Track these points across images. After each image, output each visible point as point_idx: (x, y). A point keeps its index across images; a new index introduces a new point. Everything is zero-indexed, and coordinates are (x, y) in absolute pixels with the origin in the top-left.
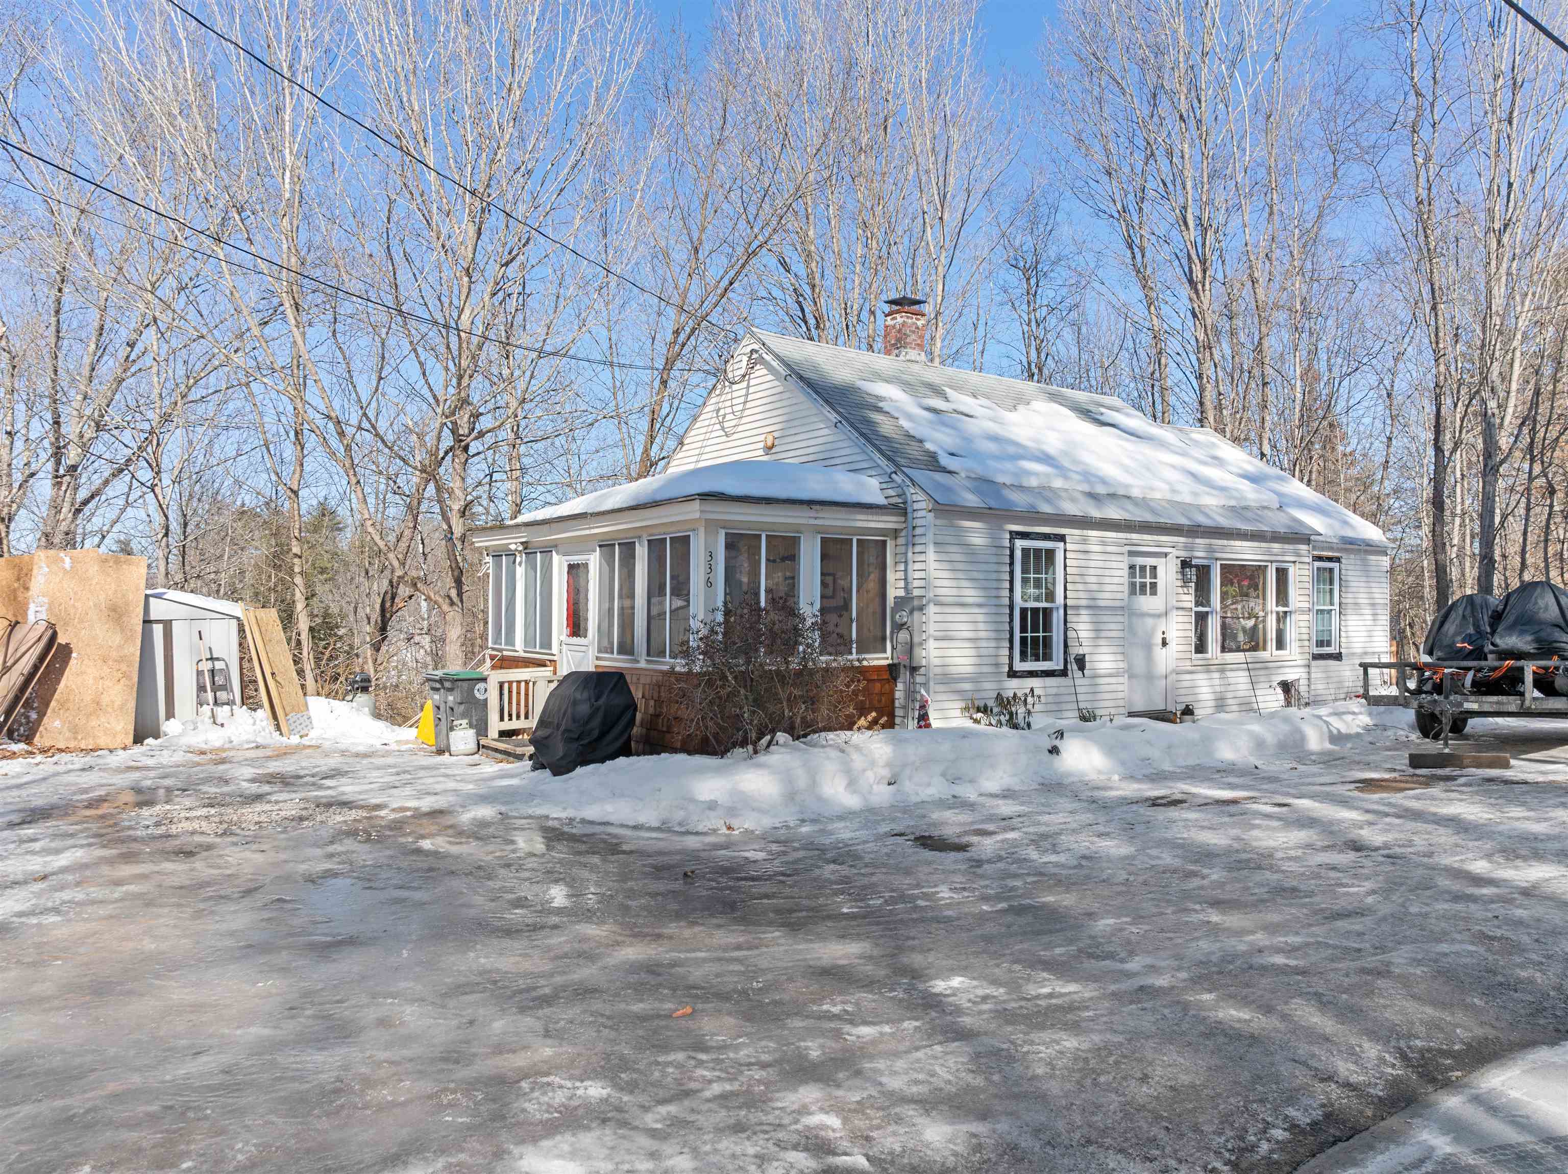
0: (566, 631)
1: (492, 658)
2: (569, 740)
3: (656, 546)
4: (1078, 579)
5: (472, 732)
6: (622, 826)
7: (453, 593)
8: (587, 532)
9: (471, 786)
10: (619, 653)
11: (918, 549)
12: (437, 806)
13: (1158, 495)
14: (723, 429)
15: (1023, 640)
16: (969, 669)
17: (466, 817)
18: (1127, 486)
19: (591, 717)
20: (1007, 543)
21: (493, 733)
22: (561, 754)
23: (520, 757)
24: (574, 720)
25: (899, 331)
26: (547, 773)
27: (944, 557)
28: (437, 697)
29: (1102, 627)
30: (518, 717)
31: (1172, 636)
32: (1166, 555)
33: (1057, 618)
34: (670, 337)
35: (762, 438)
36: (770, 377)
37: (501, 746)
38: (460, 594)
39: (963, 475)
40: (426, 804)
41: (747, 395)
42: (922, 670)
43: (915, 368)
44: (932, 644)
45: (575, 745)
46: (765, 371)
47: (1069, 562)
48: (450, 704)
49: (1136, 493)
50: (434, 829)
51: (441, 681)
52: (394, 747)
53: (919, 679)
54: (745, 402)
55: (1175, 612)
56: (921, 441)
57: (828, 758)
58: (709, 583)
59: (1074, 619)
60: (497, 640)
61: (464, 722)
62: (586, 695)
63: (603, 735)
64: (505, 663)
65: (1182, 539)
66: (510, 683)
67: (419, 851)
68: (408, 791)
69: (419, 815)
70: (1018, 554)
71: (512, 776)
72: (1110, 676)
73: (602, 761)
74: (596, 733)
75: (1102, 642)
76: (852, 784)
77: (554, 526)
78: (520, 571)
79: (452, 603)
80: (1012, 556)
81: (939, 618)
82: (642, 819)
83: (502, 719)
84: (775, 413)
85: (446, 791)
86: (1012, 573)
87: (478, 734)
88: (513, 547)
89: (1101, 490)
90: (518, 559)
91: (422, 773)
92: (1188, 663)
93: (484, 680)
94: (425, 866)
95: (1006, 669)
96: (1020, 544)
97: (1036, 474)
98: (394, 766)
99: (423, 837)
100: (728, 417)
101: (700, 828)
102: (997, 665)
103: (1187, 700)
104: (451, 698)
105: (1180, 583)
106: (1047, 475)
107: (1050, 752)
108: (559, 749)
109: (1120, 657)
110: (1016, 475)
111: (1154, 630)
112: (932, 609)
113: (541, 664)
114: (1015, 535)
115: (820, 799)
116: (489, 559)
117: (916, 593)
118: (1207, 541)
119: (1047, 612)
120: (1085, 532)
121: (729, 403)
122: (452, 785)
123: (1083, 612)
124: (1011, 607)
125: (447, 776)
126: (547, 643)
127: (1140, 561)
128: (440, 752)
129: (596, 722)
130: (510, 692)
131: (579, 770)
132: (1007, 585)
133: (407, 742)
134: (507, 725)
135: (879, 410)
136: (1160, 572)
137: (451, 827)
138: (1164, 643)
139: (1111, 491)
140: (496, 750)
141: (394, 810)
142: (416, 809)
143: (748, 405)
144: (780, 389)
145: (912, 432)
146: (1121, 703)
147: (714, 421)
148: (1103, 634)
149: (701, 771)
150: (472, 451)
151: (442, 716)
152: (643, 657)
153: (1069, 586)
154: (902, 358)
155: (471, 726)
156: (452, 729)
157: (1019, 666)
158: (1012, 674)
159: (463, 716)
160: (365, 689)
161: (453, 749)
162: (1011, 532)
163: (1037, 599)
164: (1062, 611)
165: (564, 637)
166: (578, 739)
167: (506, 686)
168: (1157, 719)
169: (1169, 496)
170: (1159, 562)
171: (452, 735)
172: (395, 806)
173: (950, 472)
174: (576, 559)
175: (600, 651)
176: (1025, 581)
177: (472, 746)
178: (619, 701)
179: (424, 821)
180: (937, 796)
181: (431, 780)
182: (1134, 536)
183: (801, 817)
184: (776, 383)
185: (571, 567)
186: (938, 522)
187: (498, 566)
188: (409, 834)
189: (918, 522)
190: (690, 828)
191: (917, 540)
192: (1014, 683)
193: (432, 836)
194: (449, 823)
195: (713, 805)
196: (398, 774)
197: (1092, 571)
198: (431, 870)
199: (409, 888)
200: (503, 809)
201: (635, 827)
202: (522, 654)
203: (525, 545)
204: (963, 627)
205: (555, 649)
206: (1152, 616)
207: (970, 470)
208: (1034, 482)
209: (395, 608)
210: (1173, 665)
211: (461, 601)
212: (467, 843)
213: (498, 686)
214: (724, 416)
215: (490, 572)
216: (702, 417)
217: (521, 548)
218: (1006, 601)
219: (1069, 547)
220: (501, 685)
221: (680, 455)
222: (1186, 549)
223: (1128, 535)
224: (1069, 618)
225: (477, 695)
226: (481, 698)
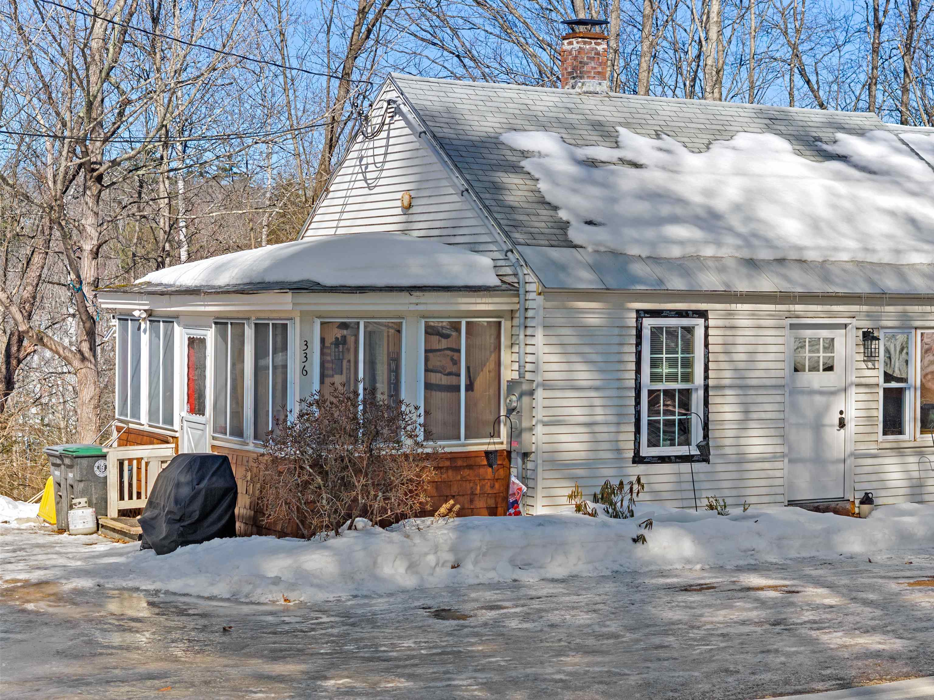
0: (186, 407)
1: (119, 429)
2: (170, 522)
3: (261, 329)
4: (722, 357)
5: (90, 511)
6: (199, 597)
8: (202, 309)
9: (79, 563)
10: (232, 434)
11: (529, 332)
12: (43, 578)
13: (845, 257)
14: (365, 180)
15: (651, 424)
16: (583, 455)
17: (69, 586)
18: (800, 249)
19: (193, 498)
20: (632, 322)
21: (113, 512)
22: (164, 534)
23: (132, 537)
24: (177, 502)
25: (575, 58)
26: (152, 552)
27: (554, 340)
28: (57, 473)
29: (753, 408)
30: (131, 498)
31: (851, 415)
32: (846, 326)
33: (697, 398)
35: (399, 195)
36: (407, 131)
37: (118, 525)
38: (93, 349)
39: (590, 249)
40: (36, 576)
41: (387, 146)
42: (532, 457)
43: (590, 103)
44: (540, 429)
45: (177, 526)
46: (402, 124)
47: (711, 340)
48: (70, 481)
49: (812, 255)
50: (38, 595)
51: (61, 457)
52: (14, 525)
53: (530, 465)
54: (386, 154)
55: (854, 390)
56: (556, 208)
57: (391, 542)
58: (304, 372)
59: (718, 400)
60: (123, 412)
61: (83, 500)
62: (188, 478)
63: (204, 516)
64: (132, 437)
65: (865, 308)
66: (130, 460)
67: (24, 611)
68: (21, 566)
69: (27, 584)
70: (646, 333)
71: (121, 555)
72: (763, 460)
73: (200, 542)
74: (196, 516)
75: (752, 424)
76: (412, 567)
78: (145, 339)
79: (84, 359)
80: (639, 336)
81: (547, 403)
82: (215, 591)
83: (122, 498)
84: (410, 170)
85: (55, 566)
86: (639, 354)
87: (97, 513)
88: (136, 314)
89: (764, 254)
90: (143, 326)
91: (37, 550)
92: (873, 446)
93: (104, 457)
94: (27, 619)
95: (631, 454)
96: (648, 323)
97: (681, 243)
98: (11, 544)
99: (28, 601)
100: (371, 168)
101: (263, 600)
102: (619, 450)
103: (867, 486)
104: (71, 475)
105: (861, 357)
106: (693, 242)
107: (635, 541)
108: (163, 529)
109: (779, 441)
110: (653, 245)
111: (827, 408)
112: (540, 394)
113: (164, 441)
114: (641, 314)
115: (376, 578)
116: (115, 322)
117: (528, 376)
118: (900, 308)
119: (686, 394)
120: (733, 306)
121: (370, 152)
122: (61, 561)
123: (728, 392)
124: (638, 390)
125: (58, 553)
126: (169, 420)
127: (808, 333)
128: (61, 531)
129: (197, 506)
130: (131, 470)
132: (633, 366)
133: (28, 520)
134: (127, 504)
135: (516, 169)
136: (839, 345)
137: (53, 594)
138: (842, 424)
139: (779, 256)
140: (114, 530)
141: (7, 581)
142: (27, 581)
143: (389, 157)
144: (416, 145)
145: (548, 198)
146: (780, 490)
147: (357, 169)
148: (755, 416)
149: (274, 552)
151: (63, 493)
152: (251, 441)
153: (711, 365)
154: (577, 90)
155: (90, 504)
156: (71, 507)
157: (646, 451)
158: (638, 459)
159: (83, 494)
161: (71, 527)
162: (638, 311)
163: (672, 378)
164: (701, 393)
165: (184, 414)
166: (179, 521)
167: (126, 463)
168: (817, 509)
169: (860, 256)
170: (838, 335)
171: (71, 512)
172: (8, 578)
173: (575, 247)
174: (197, 333)
175: (215, 431)
176: (655, 363)
177: (91, 525)
178: (220, 483)
179: (32, 590)
180: (496, 579)
181: (44, 557)
182: (798, 307)
183: (355, 593)
184: (412, 138)
185: (192, 341)
186: (549, 304)
187: (124, 330)
188: (17, 599)
189: (529, 304)
190: (253, 599)
191: (529, 323)
192: (640, 469)
193: (37, 600)
194: (51, 592)
195: (277, 581)
196: (14, 551)
197: (740, 348)
198: (30, 621)
199: (11, 632)
200: (102, 581)
201: (210, 598)
202: (146, 428)
203: (150, 313)
204: (576, 411)
205: (176, 426)
206: (821, 393)
207: (599, 244)
208: (676, 252)
209: (22, 355)
210: (850, 448)
211: (95, 356)
212: (64, 606)
213: (117, 464)
214: (367, 164)
215: (116, 335)
216: (346, 164)
217: (144, 315)
218: (632, 383)
219: (711, 323)
220: (121, 464)
221: (326, 203)
222: (869, 316)
223: (792, 307)
224: (711, 400)
225: (97, 473)
226: (102, 475)
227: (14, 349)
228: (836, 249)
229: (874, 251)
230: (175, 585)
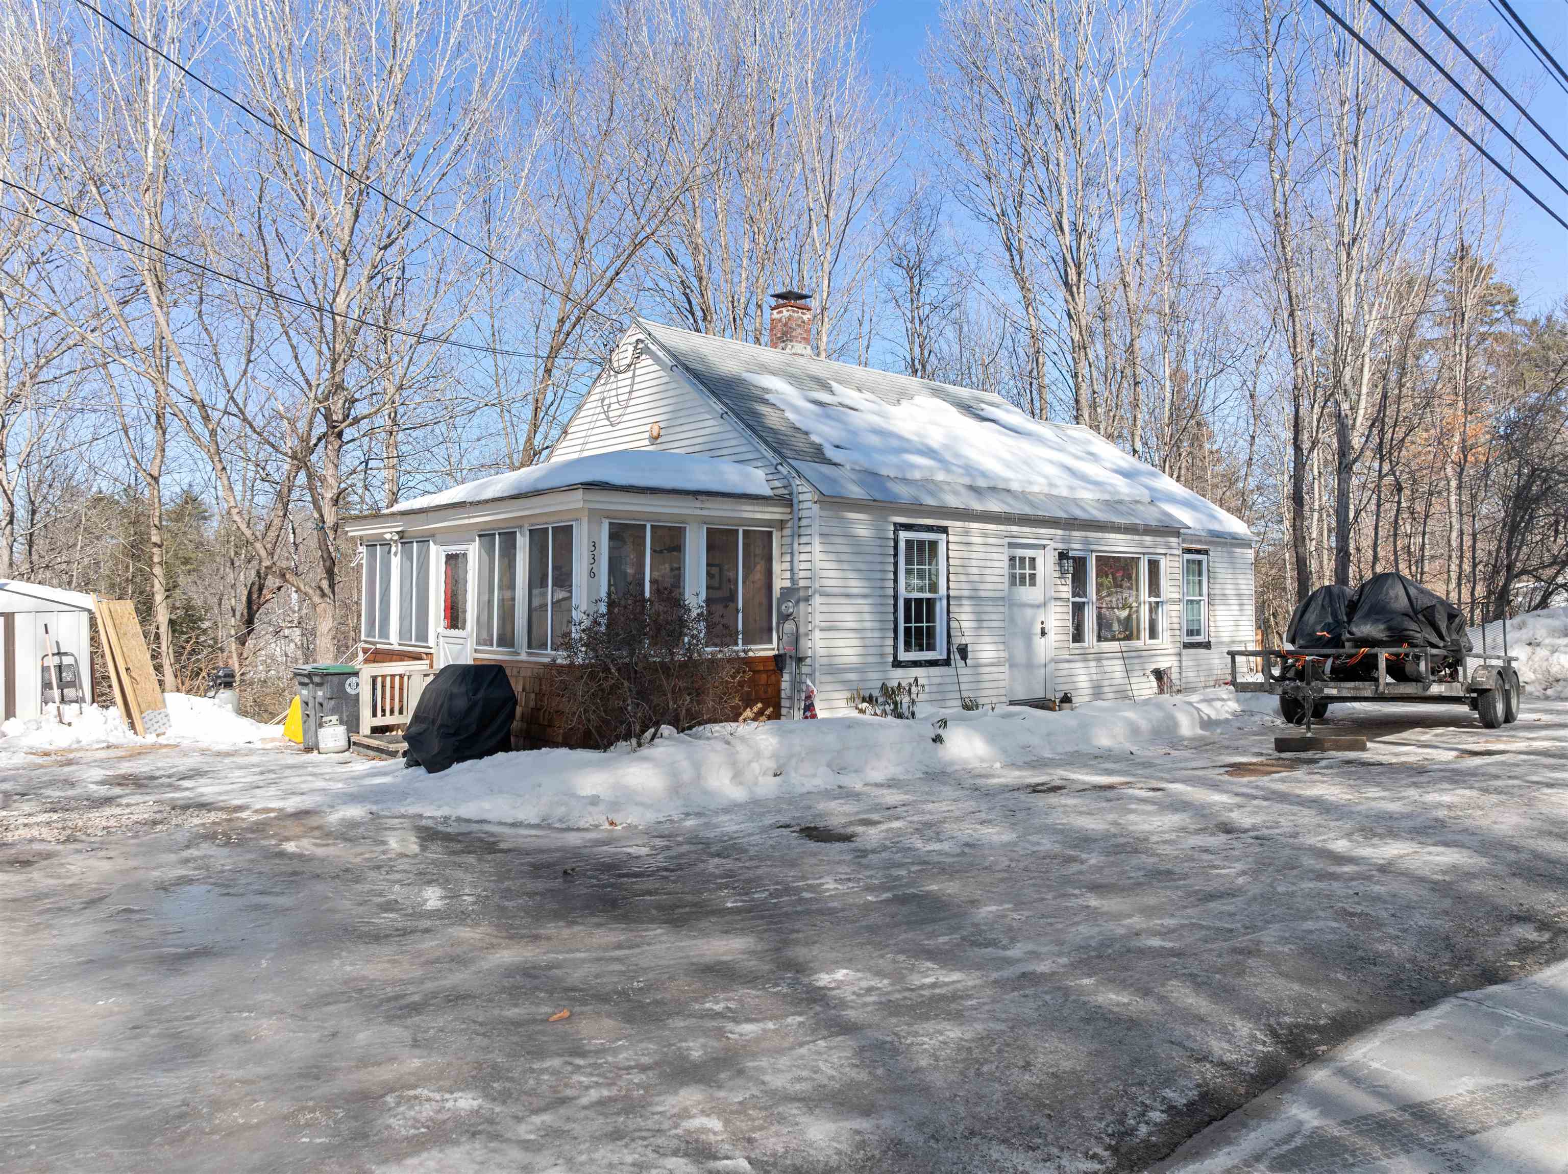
0: (443, 623)
1: (365, 651)
2: (446, 736)
3: (538, 536)
4: (960, 570)
5: (342, 729)
6: (500, 823)
7: (325, 584)
8: (466, 521)
9: (340, 785)
10: (499, 645)
11: (804, 540)
12: (303, 807)
13: (1036, 489)
14: (608, 418)
15: (907, 630)
16: (855, 659)
17: (334, 818)
18: (1007, 480)
19: (469, 711)
20: (891, 535)
21: (365, 729)
22: (436, 750)
23: (393, 754)
24: (451, 715)
25: (786, 325)
26: (421, 770)
27: (830, 548)
28: (305, 692)
29: (984, 617)
30: (384, 715)
31: (1050, 626)
32: (1044, 547)
33: (940, 608)
34: (554, 326)
35: (648, 428)
36: (657, 367)
37: (374, 743)
38: (332, 586)
39: (848, 467)
40: (292, 804)
41: (632, 385)
42: (808, 661)
43: (801, 361)
44: (817, 634)
45: (451, 741)
46: (650, 362)
47: (951, 554)
48: (319, 700)
49: (1015, 486)
50: (299, 830)
51: (310, 676)
52: (258, 745)
53: (805, 670)
54: (630, 392)
55: (1053, 603)
56: (807, 434)
57: (713, 750)
58: (592, 574)
59: (957, 609)
60: (370, 633)
61: (334, 718)
62: (463, 689)
63: (481, 729)
64: (379, 657)
65: (1060, 532)
66: (384, 677)
67: (282, 854)
68: (272, 791)
69: (284, 816)
70: (902, 545)
71: (385, 774)
72: (992, 665)
73: (480, 756)
74: (474, 727)
75: (984, 632)
76: (737, 776)
77: (431, 514)
78: (395, 562)
79: (323, 595)
80: (896, 547)
81: (824, 608)
82: (521, 816)
83: (374, 715)
84: (660, 403)
85: (313, 791)
86: (896, 564)
87: (349, 731)
88: (388, 536)
89: (982, 483)
90: (393, 549)
91: (288, 772)
92: (1066, 652)
93: (356, 674)
94: (289, 869)
95: (891, 659)
96: (903, 535)
97: (920, 467)
98: (258, 765)
99: (287, 839)
100: (613, 407)
101: (582, 824)
102: (882, 655)
103: (1065, 688)
104: (320, 693)
105: (1057, 574)
106: (930, 469)
107: (934, 741)
108: (435, 745)
109: (1001, 647)
110: (900, 468)
111: (1033, 619)
112: (817, 600)
113: (417, 657)
114: (899, 527)
115: (706, 792)
116: (362, 549)
117: (802, 583)
118: (1083, 534)
119: (931, 603)
120: (968, 524)
121: (614, 393)
122: (320, 784)
123: (965, 602)
124: (896, 598)
125: (314, 775)
126: (423, 636)
127: (1019, 553)
128: (308, 750)
129: (474, 716)
130: (383, 686)
131: (456, 767)
132: (892, 576)
133: (273, 740)
134: (379, 721)
135: (766, 402)
136: (1039, 563)
137: (317, 828)
138: (1043, 633)
139: (992, 485)
140: (368, 747)
141: (256, 811)
142: (281, 810)
143: (634, 395)
144: (667, 379)
145: (798, 425)
146: (1003, 691)
147: (599, 410)
148: (985, 624)
149: (583, 765)
150: (346, 437)
151: (311, 713)
152: (524, 649)
153: (952, 577)
154: (788, 351)
155: (341, 722)
156: (321, 725)
157: (903, 656)
158: (897, 664)
159: (333, 712)
160: (228, 685)
161: (322, 746)
162: (895, 524)
163: (921, 589)
164: (945, 602)
165: (441, 630)
166: (454, 735)
167: (379, 680)
168: (1037, 707)
169: (1046, 490)
170: (1038, 554)
171: (322, 731)
172: (258, 807)
173: (835, 464)
174: (455, 549)
175: (478, 643)
176: (909, 572)
177: (343, 743)
178: (498, 694)
179: (289, 822)
180: (823, 787)
181: (297, 779)
182: (1014, 528)
183: (686, 810)
184: (662, 373)
185: (449, 557)
186: (824, 513)
187: (372, 557)
188: (272, 836)
189: (804, 514)
190: (571, 824)
191: (803, 531)
192: (899, 673)
193: (297, 838)
194: (315, 824)
195: (594, 801)
196: (262, 773)
197: (974, 563)
198: (295, 873)
199: (270, 893)
200: (374, 808)
201: (514, 825)
202: (397, 647)
203: (401, 534)
204: (849, 617)
205: (431, 642)
206: (1032, 606)
207: (855, 463)
208: (917, 475)
209: (262, 600)
210: (1051, 654)
211: (333, 592)
212: (334, 844)
213: (370, 681)
214: (609, 405)
215: (364, 562)
216: (587, 406)
217: (396, 537)
218: (891, 592)
219: (951, 538)
220: (374, 679)
221: (564, 444)
222: (1063, 541)
223: (1008, 528)
224: (952, 609)
225: (349, 690)
226: (353, 692)
227: (255, 596)
228: (1030, 483)
229: (1056, 486)
230: (469, 810)
